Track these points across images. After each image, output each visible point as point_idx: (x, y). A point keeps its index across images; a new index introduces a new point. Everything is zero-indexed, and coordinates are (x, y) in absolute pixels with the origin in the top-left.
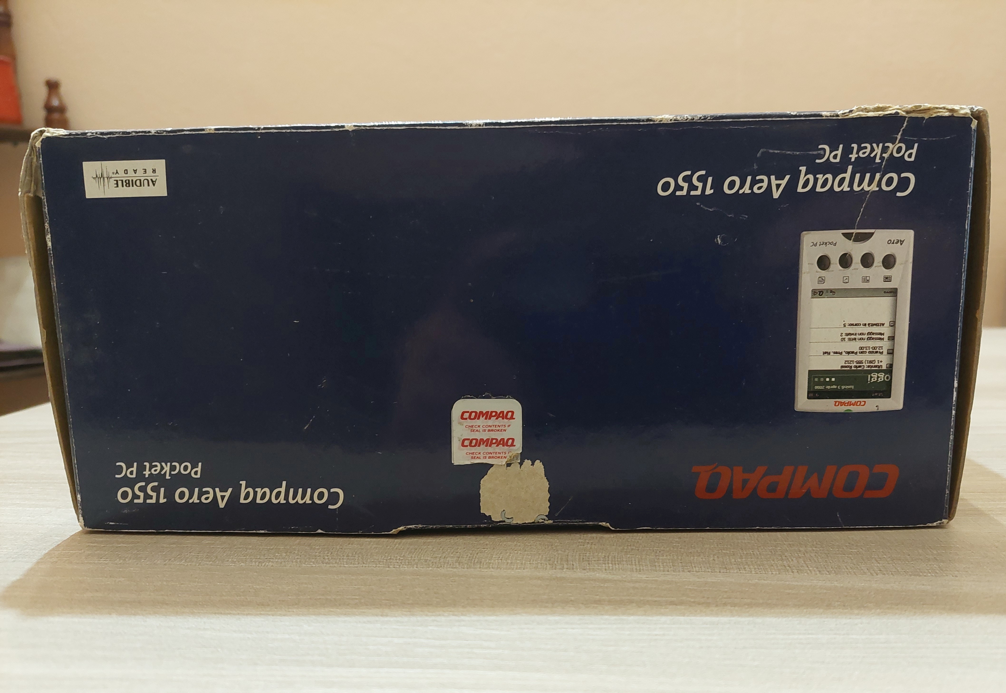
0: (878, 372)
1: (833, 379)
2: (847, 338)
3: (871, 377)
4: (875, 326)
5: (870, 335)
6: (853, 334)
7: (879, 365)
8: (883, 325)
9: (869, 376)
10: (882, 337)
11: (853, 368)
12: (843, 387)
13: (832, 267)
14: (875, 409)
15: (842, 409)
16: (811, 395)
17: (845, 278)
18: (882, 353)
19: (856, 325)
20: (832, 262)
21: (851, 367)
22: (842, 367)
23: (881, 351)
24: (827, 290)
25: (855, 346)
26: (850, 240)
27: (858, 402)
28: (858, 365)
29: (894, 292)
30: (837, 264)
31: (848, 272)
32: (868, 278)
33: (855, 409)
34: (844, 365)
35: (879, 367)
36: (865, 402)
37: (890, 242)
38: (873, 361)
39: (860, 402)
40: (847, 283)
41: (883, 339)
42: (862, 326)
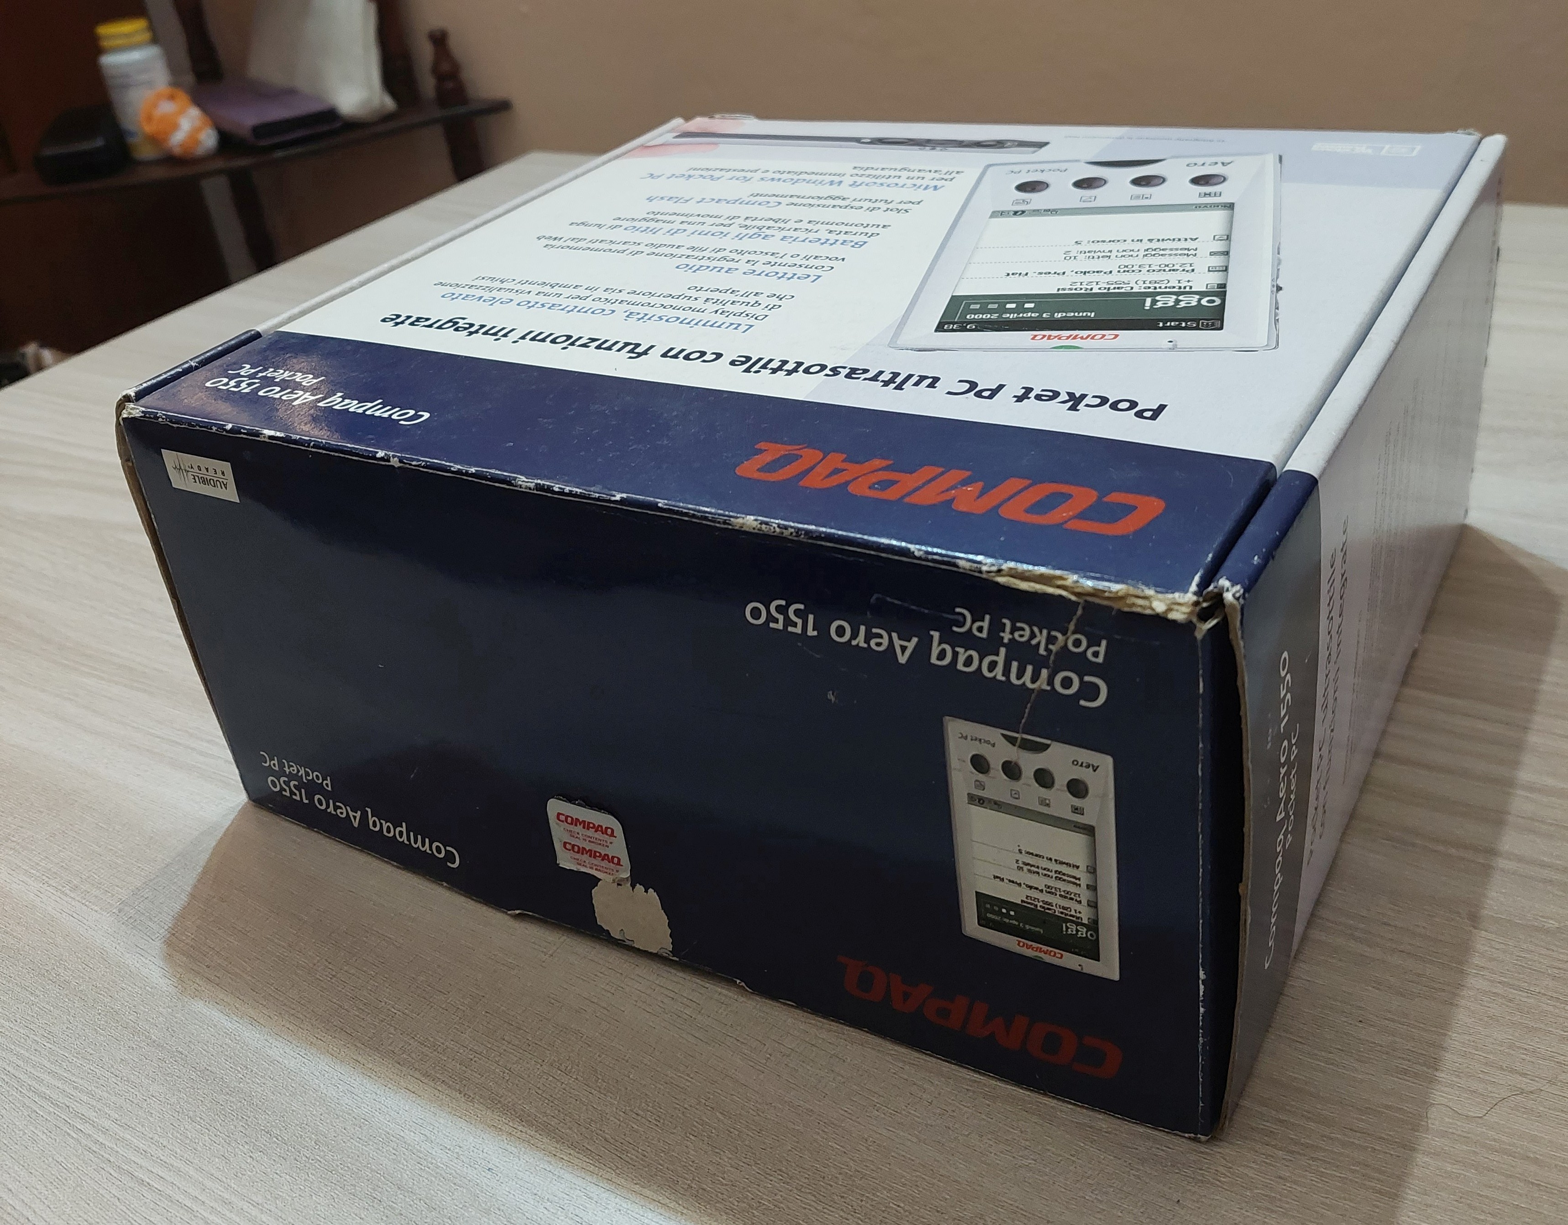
0: (1077, 924)
1: (1012, 913)
2: (1026, 868)
3: (1067, 928)
4: (1065, 865)
5: (1059, 874)
6: (1032, 866)
7: (1078, 915)
8: (1078, 867)
9: (1064, 925)
10: (1078, 882)
11: (1039, 908)
12: (1027, 927)
13: (992, 773)
14: (1079, 969)
15: (1029, 953)
16: (983, 922)
17: (1013, 792)
18: (1080, 902)
19: (1037, 855)
20: (992, 766)
21: (1036, 906)
22: (1022, 901)
23: (1078, 899)
24: (990, 800)
25: (1040, 882)
26: (1014, 745)
27: (1051, 951)
28: (1046, 906)
29: (1089, 830)
30: (998, 770)
31: (1016, 785)
32: (1047, 802)
33: (1047, 959)
34: (1026, 900)
35: (1078, 918)
36: (1062, 955)
37: (1075, 763)
38: (1068, 908)
39: (1055, 953)
40: (1017, 798)
41: (1080, 885)
42: (1045, 859)
